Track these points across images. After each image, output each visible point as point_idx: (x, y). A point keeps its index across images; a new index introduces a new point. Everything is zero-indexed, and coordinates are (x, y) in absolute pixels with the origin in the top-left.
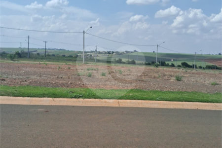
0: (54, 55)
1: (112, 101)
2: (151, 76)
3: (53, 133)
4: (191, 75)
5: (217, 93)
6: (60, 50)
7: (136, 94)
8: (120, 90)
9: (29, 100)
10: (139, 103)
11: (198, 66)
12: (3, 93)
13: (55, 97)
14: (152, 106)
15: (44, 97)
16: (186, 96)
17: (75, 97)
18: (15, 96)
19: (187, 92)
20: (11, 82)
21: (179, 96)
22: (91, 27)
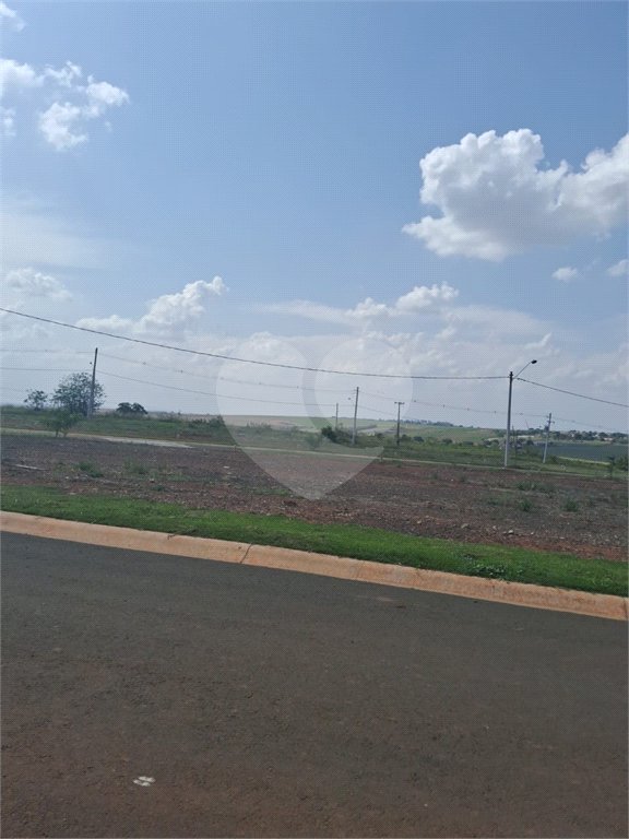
0: (419, 439)
1: (600, 597)
3: (419, 676)
6: (438, 424)
9: (354, 566)
12: (291, 542)
13: (422, 568)
15: (393, 562)
17: (482, 573)
18: (318, 552)
20: (312, 510)
22: (534, 362)
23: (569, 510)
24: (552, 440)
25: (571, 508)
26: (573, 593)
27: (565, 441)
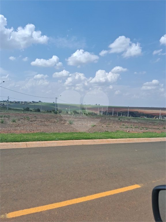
1: (21, 143)
2: (52, 121)
4: (79, 120)
5: (95, 132)
7: (41, 136)
8: (28, 134)
10: (42, 144)
11: (83, 113)
14: (53, 145)
16: (75, 135)
19: (76, 133)
21: (71, 136)
22: (4, 82)
23: (13, 122)
24: (9, 104)
25: (14, 121)
26: (14, 143)
27: (12, 104)
